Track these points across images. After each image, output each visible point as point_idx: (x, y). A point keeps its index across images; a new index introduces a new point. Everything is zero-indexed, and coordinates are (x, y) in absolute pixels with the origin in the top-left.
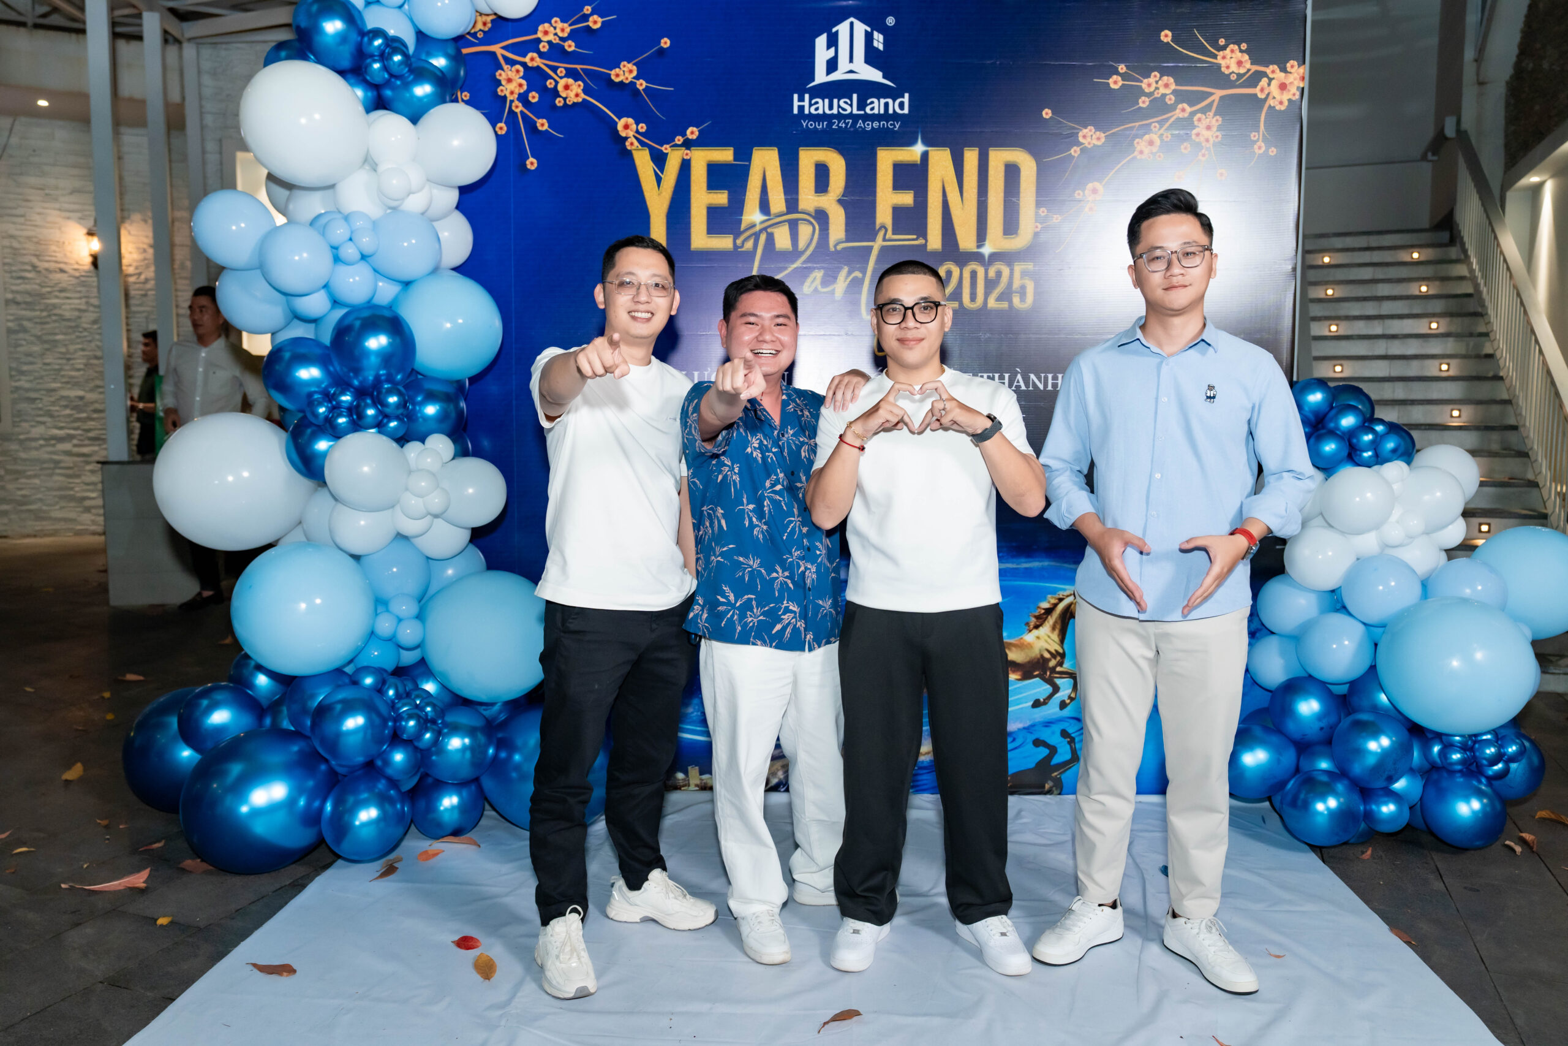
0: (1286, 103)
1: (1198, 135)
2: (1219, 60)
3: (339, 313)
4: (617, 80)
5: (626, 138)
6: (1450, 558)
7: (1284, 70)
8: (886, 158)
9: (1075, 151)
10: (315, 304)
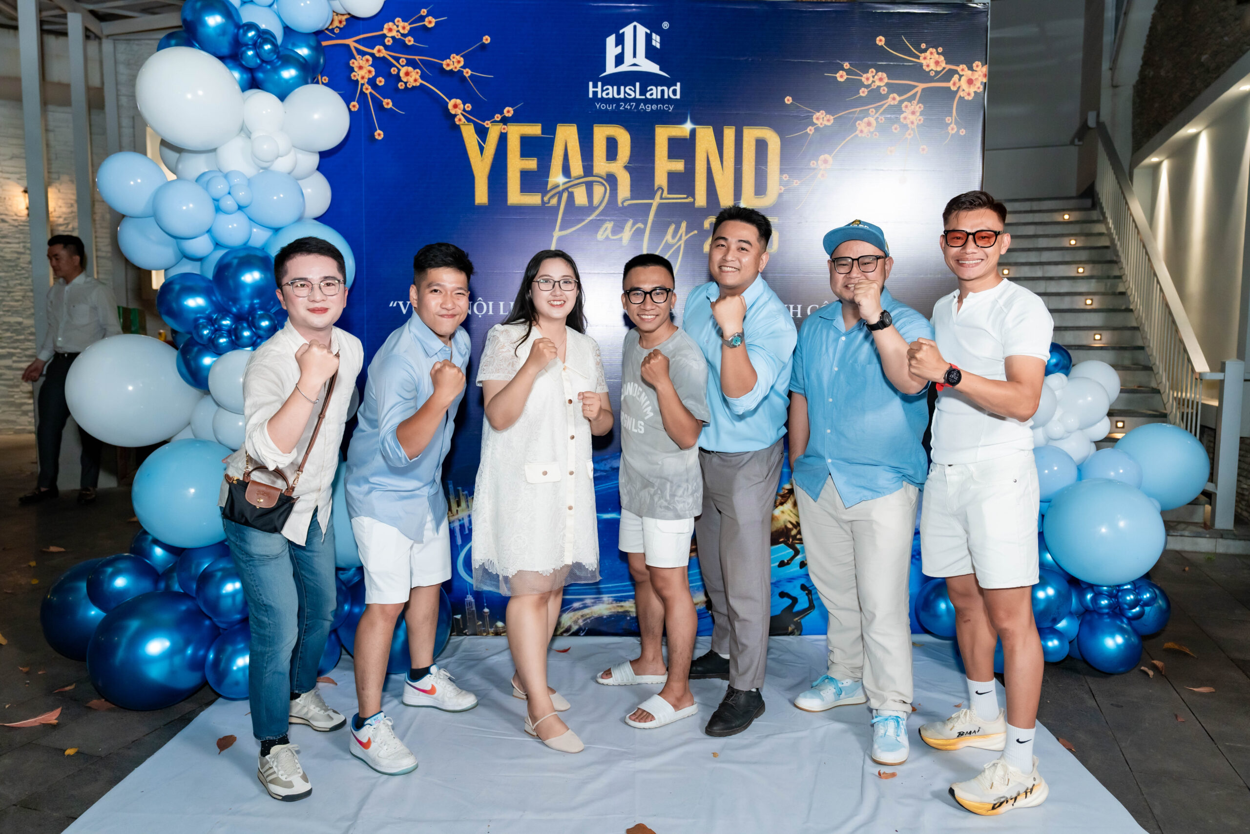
0: (973, 95)
1: (905, 118)
2: (921, 60)
3: (220, 253)
4: (448, 69)
5: (455, 115)
6: (1098, 448)
7: (971, 68)
8: (663, 134)
9: (810, 130)
10: (201, 246)
